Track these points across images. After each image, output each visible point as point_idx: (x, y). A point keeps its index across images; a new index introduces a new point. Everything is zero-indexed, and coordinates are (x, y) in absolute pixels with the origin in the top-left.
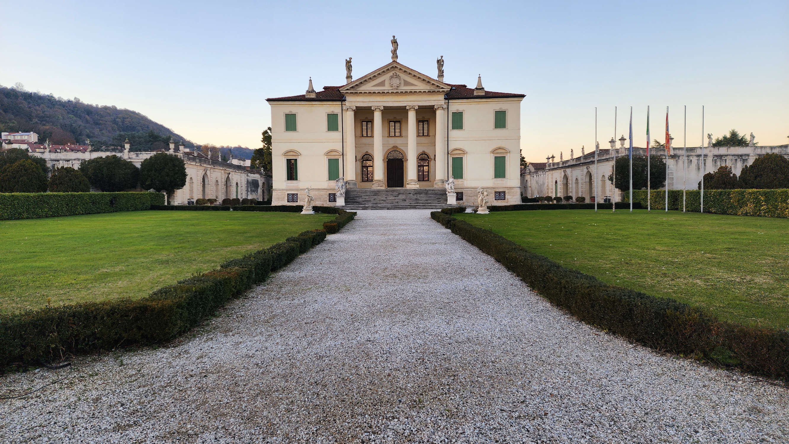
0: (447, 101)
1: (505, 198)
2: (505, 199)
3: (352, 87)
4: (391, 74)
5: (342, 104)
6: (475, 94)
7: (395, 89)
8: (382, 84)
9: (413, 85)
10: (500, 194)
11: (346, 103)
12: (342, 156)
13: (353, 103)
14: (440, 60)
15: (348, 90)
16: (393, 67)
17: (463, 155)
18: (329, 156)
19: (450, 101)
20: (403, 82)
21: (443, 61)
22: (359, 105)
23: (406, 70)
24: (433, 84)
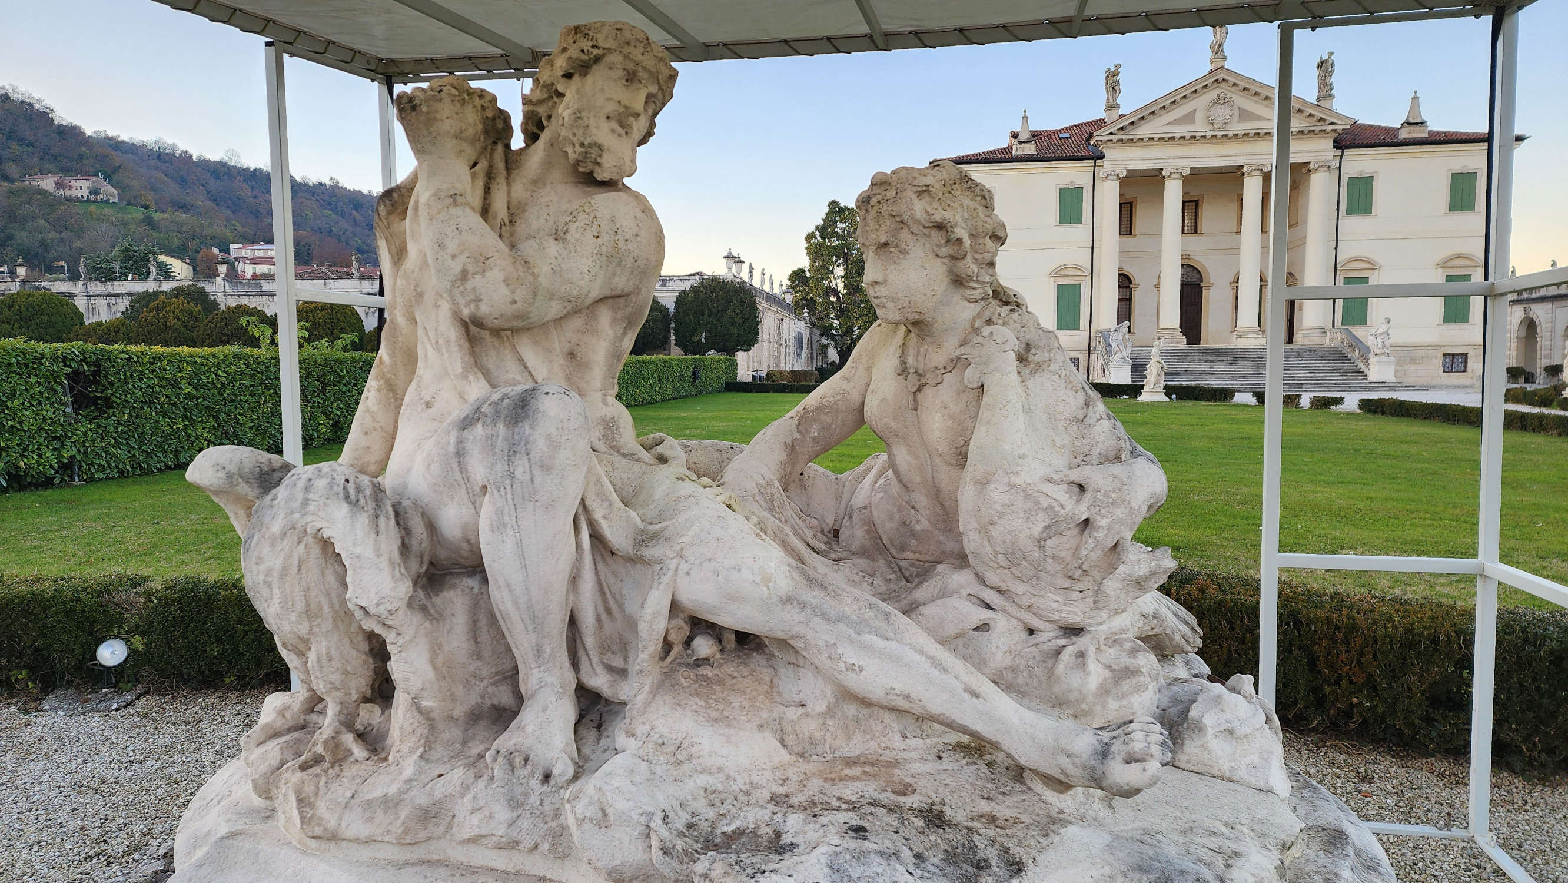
0: (1339, 152)
1: (1466, 367)
2: (1465, 371)
3: (1122, 129)
4: (1212, 95)
5: (1095, 167)
6: (1404, 134)
7: (1222, 129)
8: (1189, 118)
9: (1259, 118)
10: (1453, 358)
11: (1105, 163)
12: (1088, 279)
13: (1121, 162)
14: (1326, 61)
15: (1111, 134)
16: (1217, 80)
17: (1371, 271)
18: (1060, 279)
19: (1347, 152)
20: (1236, 113)
21: (1332, 65)
22: (1133, 166)
23: (1248, 86)
24: (1310, 115)
